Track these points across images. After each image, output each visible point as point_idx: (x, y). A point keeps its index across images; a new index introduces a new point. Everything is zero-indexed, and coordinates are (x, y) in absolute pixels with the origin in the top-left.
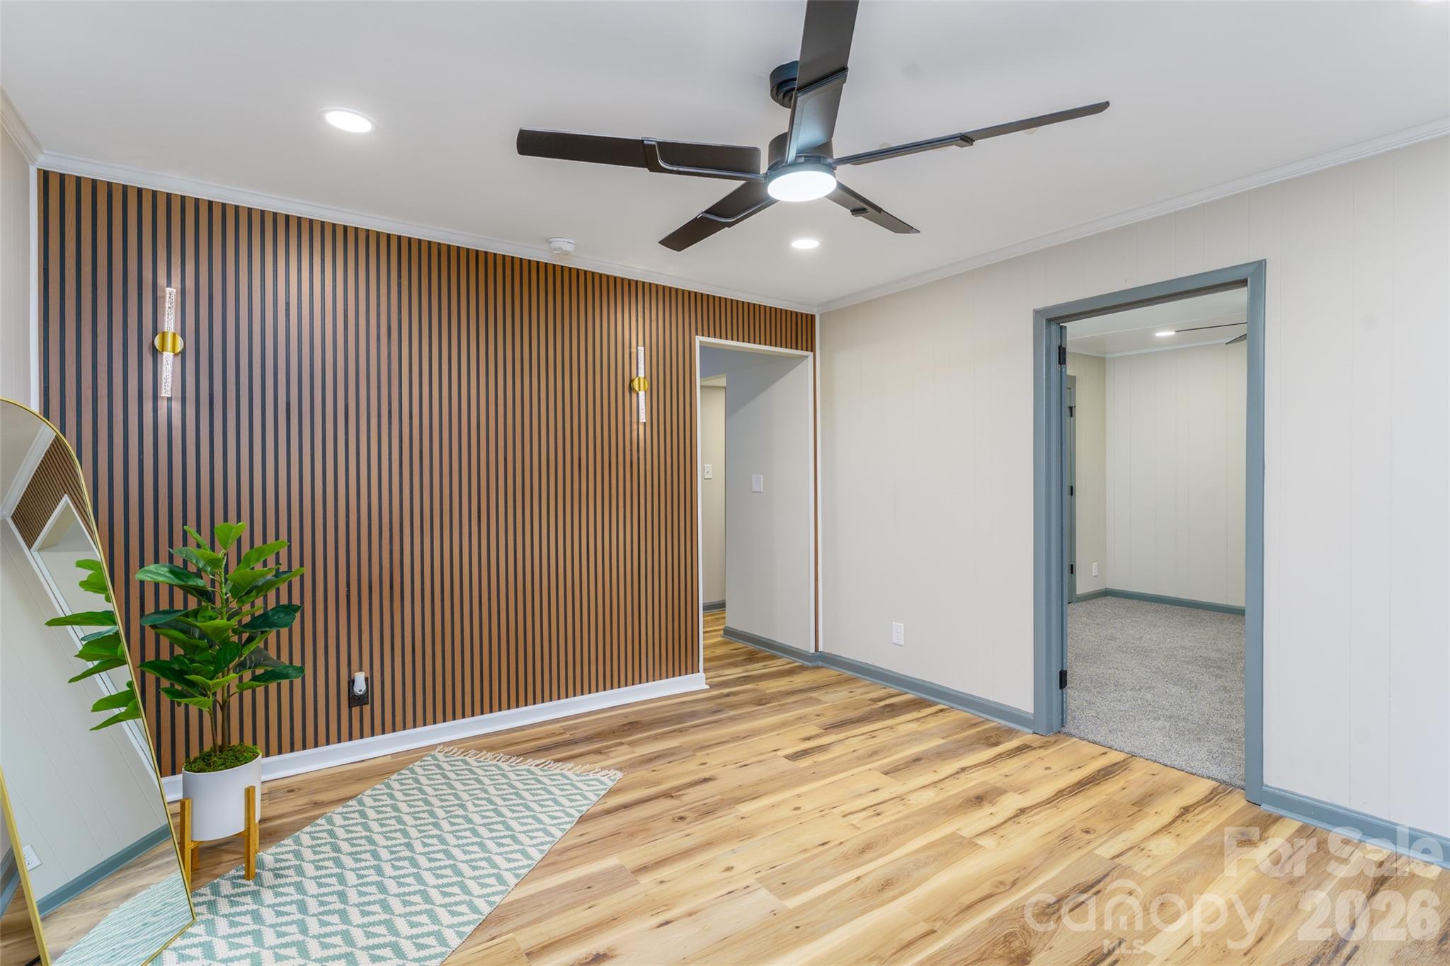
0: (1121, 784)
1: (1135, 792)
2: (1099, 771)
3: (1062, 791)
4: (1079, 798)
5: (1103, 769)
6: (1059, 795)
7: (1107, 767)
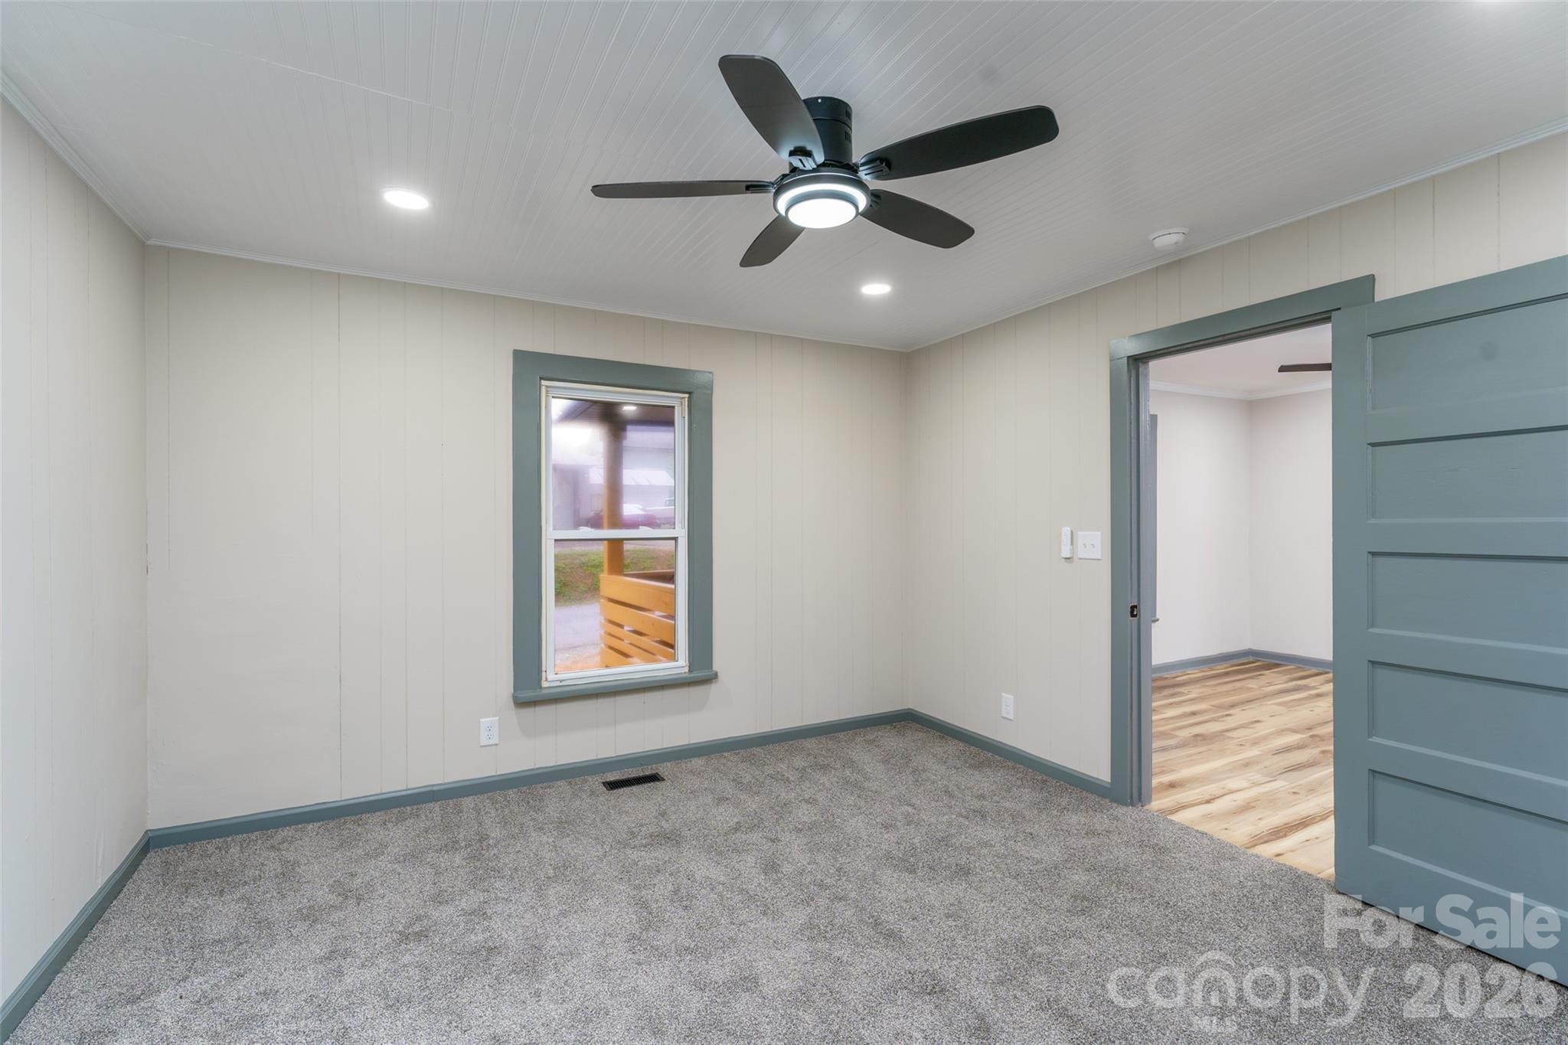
0: (1262, 823)
1: (1251, 816)
2: (1285, 836)
3: (1321, 820)
4: (1304, 814)
5: (1282, 837)
6: (1325, 816)
7: (1275, 840)
